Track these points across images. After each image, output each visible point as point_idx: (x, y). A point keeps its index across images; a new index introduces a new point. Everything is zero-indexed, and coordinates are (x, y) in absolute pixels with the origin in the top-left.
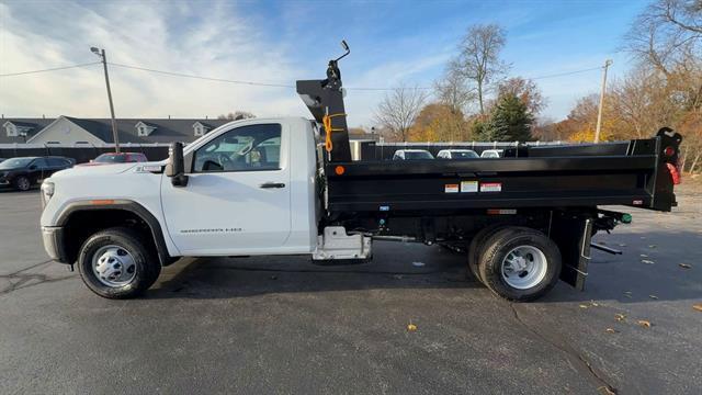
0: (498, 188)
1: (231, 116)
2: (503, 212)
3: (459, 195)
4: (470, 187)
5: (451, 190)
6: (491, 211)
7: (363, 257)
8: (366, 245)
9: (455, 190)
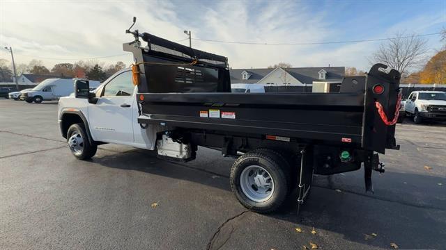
0: (233, 116)
1: (276, 66)
2: (278, 138)
3: (209, 119)
4: (214, 114)
5: (203, 115)
6: (268, 137)
7: (181, 157)
8: (184, 150)
9: (206, 115)
